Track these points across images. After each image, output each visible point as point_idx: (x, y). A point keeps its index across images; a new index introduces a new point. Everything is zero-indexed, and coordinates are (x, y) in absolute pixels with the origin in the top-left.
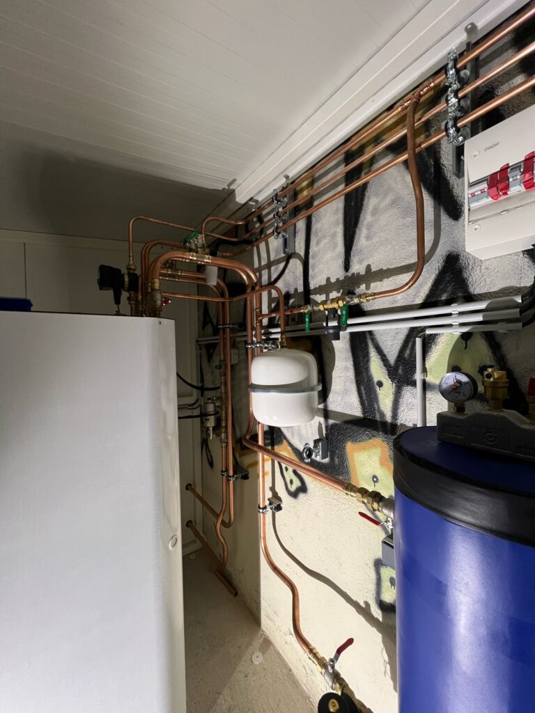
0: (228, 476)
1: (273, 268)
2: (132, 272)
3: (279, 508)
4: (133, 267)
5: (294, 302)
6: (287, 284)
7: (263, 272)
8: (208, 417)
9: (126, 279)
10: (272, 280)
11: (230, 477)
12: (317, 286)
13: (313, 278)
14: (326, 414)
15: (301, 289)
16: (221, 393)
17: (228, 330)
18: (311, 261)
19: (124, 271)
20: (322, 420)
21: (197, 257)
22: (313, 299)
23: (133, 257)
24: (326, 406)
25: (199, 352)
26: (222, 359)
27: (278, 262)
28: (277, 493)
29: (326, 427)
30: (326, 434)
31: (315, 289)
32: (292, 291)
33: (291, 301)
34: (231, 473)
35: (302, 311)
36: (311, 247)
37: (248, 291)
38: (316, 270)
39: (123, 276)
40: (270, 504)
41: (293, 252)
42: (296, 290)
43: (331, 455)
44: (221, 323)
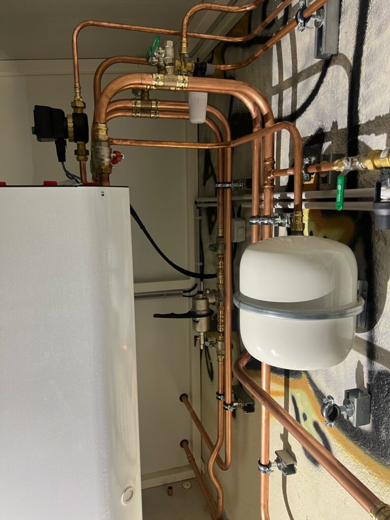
0: (225, 403)
1: (300, 85)
2: (79, 112)
3: (291, 469)
4: (79, 104)
5: (330, 147)
6: (321, 115)
7: (285, 92)
8: (198, 319)
9: (70, 124)
10: (298, 107)
11: (227, 405)
12: (373, 118)
13: (365, 102)
14: (372, 351)
15: (343, 124)
16: (218, 284)
17: (229, 190)
18: (364, 69)
19: (68, 111)
20: (364, 359)
21: (164, 80)
22: (363, 143)
23: (80, 89)
24: (372, 338)
25: (199, 218)
26: (220, 235)
27: (309, 72)
28: (290, 447)
29: (371, 373)
30: (368, 385)
31: (369, 123)
32: (328, 128)
33: (326, 145)
34: (228, 399)
35: (335, 168)
36: (366, 39)
37: (255, 130)
38: (372, 87)
39: (66, 119)
40: (278, 461)
41: (334, 52)
42: (335, 124)
43: (374, 421)
44: (221, 180)
